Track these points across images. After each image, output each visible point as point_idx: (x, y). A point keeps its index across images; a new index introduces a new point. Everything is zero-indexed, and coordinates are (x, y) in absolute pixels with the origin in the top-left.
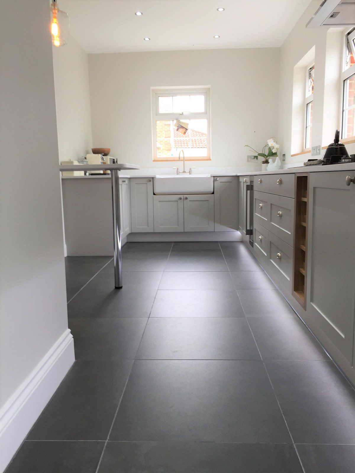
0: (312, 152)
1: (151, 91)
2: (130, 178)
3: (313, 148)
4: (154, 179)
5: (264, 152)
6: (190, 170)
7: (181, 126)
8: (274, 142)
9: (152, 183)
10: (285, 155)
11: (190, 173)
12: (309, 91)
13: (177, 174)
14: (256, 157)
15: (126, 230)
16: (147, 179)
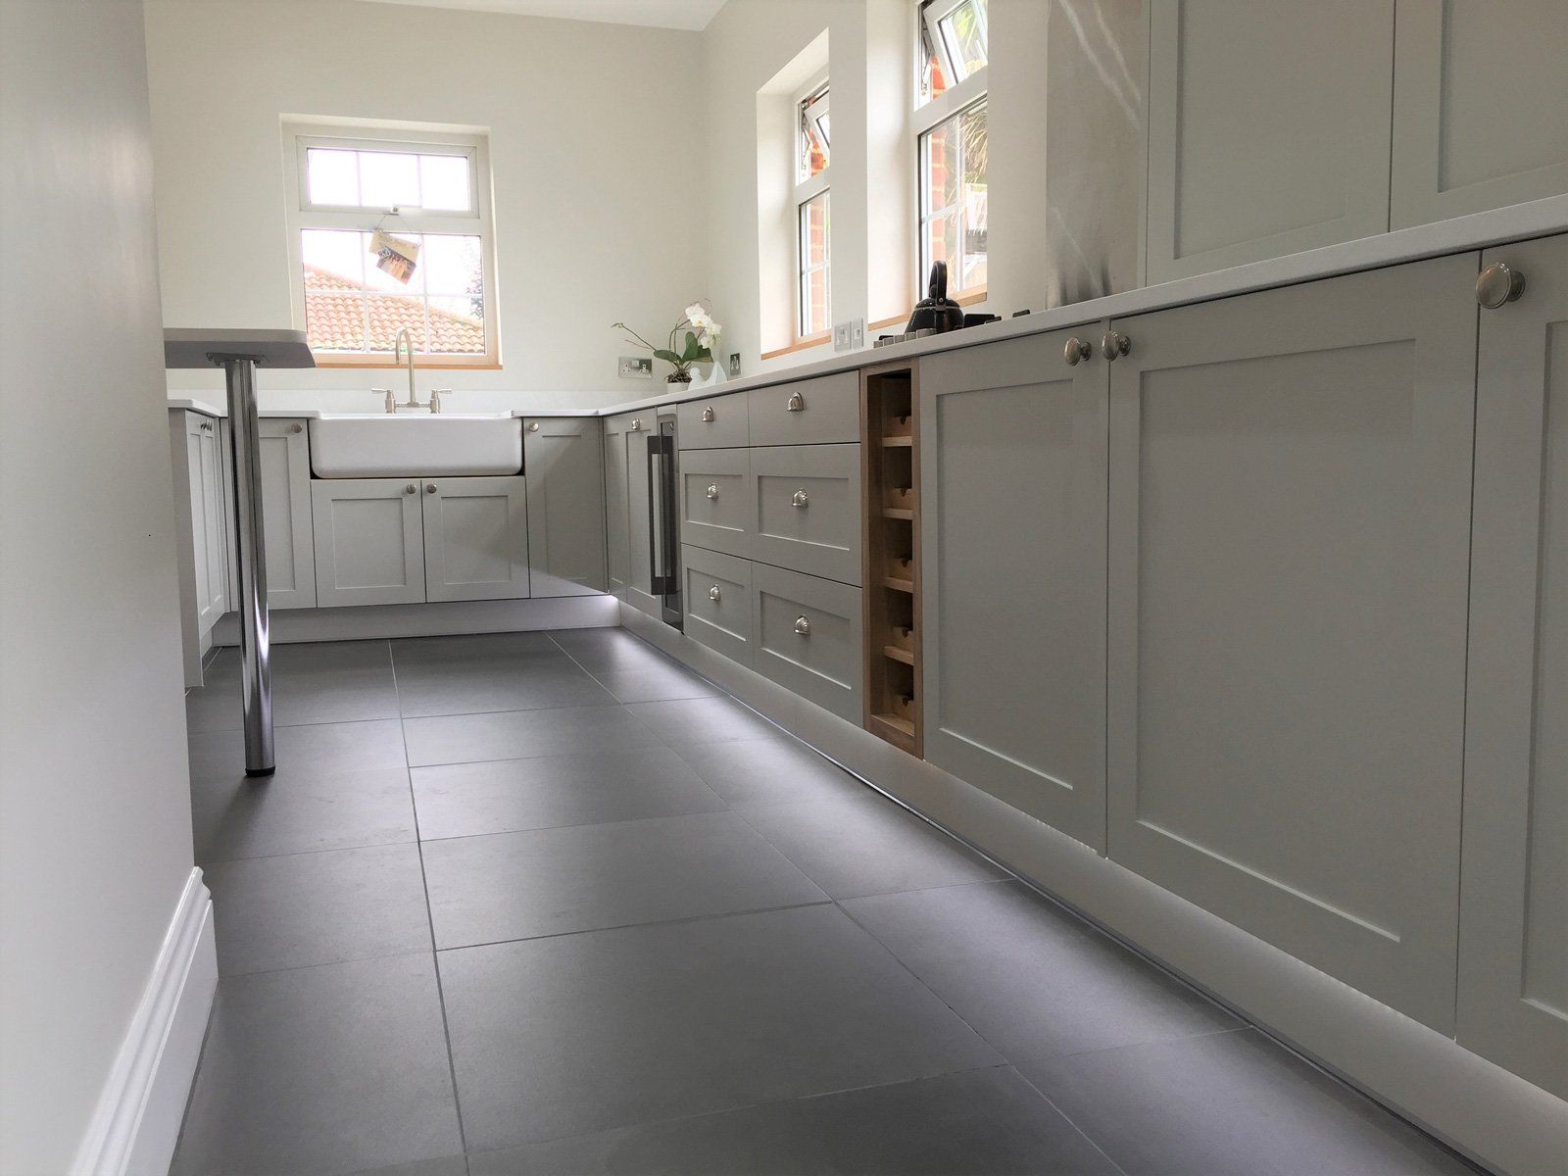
0: (836, 340)
1: (280, 125)
2: (220, 418)
3: (836, 329)
4: (310, 422)
5: (673, 346)
6: (433, 397)
7: (392, 252)
8: (707, 314)
9: (304, 435)
10: (738, 355)
11: (433, 406)
12: (804, 167)
13: (388, 412)
14: (646, 364)
15: (216, 600)
16: (290, 423)
